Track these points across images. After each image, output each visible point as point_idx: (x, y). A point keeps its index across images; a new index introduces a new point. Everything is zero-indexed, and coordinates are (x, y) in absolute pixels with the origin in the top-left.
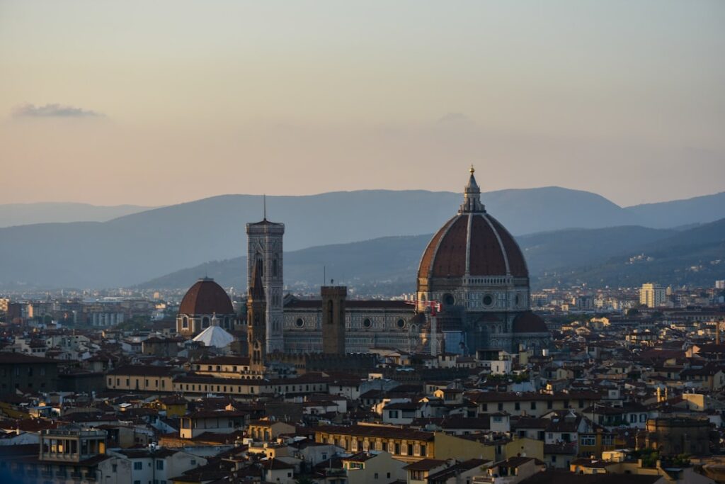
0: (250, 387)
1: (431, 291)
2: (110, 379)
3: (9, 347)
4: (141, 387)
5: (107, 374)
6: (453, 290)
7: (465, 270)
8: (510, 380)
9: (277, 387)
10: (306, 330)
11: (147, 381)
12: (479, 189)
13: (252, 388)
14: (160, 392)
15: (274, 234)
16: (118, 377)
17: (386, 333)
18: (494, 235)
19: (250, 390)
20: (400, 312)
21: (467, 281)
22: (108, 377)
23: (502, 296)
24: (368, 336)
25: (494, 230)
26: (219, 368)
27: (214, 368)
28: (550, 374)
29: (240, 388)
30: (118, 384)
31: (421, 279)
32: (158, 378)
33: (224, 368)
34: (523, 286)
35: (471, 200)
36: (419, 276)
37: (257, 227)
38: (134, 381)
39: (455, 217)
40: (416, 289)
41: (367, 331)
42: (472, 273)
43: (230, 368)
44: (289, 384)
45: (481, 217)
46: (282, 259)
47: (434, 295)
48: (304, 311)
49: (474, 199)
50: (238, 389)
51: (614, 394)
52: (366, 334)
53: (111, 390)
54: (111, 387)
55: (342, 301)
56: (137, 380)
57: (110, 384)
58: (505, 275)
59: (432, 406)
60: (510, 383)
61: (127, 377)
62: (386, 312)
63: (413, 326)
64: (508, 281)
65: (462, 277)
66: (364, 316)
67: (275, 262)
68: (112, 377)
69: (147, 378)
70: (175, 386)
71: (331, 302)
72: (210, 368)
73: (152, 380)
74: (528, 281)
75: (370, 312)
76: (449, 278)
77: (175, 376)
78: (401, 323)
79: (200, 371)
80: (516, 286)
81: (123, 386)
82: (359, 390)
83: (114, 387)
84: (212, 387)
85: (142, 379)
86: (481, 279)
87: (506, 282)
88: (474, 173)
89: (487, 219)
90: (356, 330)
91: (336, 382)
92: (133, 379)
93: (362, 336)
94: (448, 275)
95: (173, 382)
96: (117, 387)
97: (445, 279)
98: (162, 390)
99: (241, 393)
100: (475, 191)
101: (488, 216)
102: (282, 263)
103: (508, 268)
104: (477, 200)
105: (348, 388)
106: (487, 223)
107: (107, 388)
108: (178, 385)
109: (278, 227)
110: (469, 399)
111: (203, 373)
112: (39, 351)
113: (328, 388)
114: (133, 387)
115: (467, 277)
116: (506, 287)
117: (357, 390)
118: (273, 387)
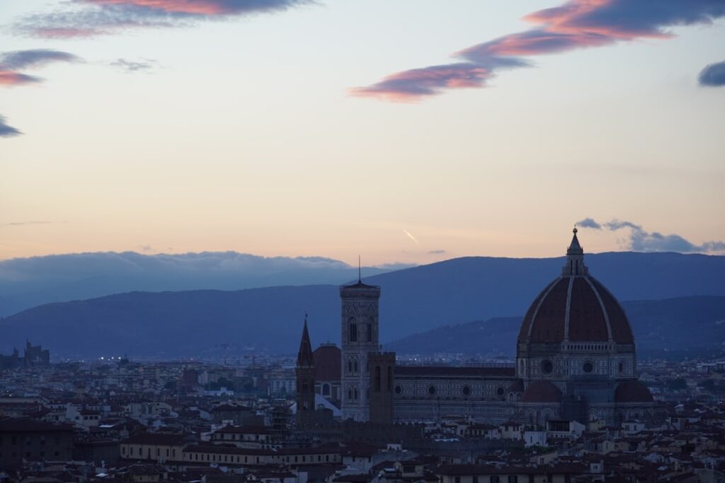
0: (256, 457)
1: (529, 358)
2: (124, 449)
3: (51, 414)
4: (153, 457)
5: (121, 443)
6: (552, 356)
7: (563, 335)
8: (534, 452)
9: (285, 457)
10: (404, 398)
11: (159, 450)
12: (582, 250)
13: (258, 458)
14: (170, 461)
15: (369, 297)
16: (131, 446)
17: (484, 402)
18: (596, 298)
19: (256, 460)
20: (501, 379)
21: (566, 347)
22: (122, 446)
23: (603, 363)
24: (465, 405)
25: (597, 293)
26: (242, 437)
27: (237, 437)
28: (596, 446)
29: (246, 458)
30: (132, 453)
31: (521, 345)
32: (168, 447)
33: (246, 437)
34: (628, 352)
35: (574, 262)
36: (519, 342)
37: (350, 289)
38: (148, 450)
39: (557, 279)
40: (516, 356)
41: (466, 399)
42: (571, 339)
43: (253, 437)
44: (299, 454)
45: (583, 279)
46: (377, 323)
47: (532, 362)
48: (402, 378)
49: (577, 261)
50: (244, 459)
51: (596, 467)
52: (463, 402)
53: (125, 459)
54: (124, 456)
55: (390, 368)
56: (149, 449)
57: (124, 453)
58: (607, 340)
59: (387, 478)
60: (533, 455)
61: (139, 446)
62: (485, 379)
63: (511, 394)
64: (610, 348)
65: (560, 342)
66: (464, 383)
67: (369, 326)
68: (126, 446)
69: (159, 447)
70: (185, 455)
71: (378, 368)
72: (234, 436)
73: (163, 449)
74: (634, 347)
75: (468, 379)
76: (547, 343)
77: (186, 446)
78: (500, 391)
79: (224, 440)
80: (619, 352)
81: (136, 455)
82: (372, 461)
83: (128, 456)
84: (220, 456)
85: (153, 448)
86: (581, 345)
87: (608, 348)
88: (577, 234)
89: (589, 282)
90: (455, 398)
91: (349, 452)
92: (145, 448)
93: (460, 405)
94: (547, 341)
95: (183, 451)
96: (130, 457)
97: (544, 345)
98: (172, 459)
99: (247, 463)
100: (578, 252)
101: (591, 278)
102: (377, 328)
103: (610, 335)
104: (579, 262)
105: (360, 458)
106: (589, 286)
107: (121, 458)
108: (188, 455)
109: (373, 289)
110: (432, 472)
111: (226, 442)
112: (91, 418)
113: (342, 460)
114: (145, 456)
115: (566, 342)
116: (608, 354)
117: (370, 461)
118: (281, 457)
